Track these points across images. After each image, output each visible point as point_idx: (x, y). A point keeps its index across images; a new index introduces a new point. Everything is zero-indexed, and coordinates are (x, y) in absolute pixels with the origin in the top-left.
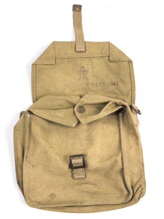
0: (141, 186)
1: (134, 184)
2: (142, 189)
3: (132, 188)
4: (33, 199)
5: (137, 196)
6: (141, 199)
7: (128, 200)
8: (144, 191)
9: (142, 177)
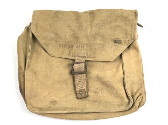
0: (141, 94)
1: (134, 93)
2: (142, 98)
3: (133, 96)
4: (35, 105)
5: (137, 104)
6: (141, 108)
7: (129, 108)
8: (144, 100)
9: (141, 86)
